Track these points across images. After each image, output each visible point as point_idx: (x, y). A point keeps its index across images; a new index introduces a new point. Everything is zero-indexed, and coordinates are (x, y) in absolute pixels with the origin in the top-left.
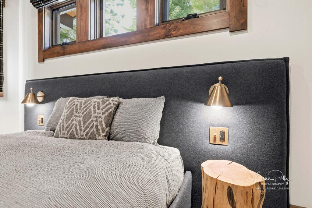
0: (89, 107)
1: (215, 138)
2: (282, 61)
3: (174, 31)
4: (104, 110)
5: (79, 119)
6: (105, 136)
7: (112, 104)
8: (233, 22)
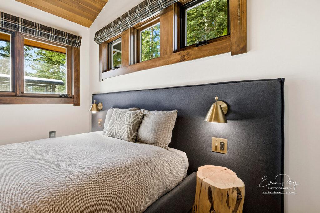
1: (216, 147)
3: (187, 56)
4: (133, 120)
5: (117, 125)
6: (133, 139)
7: (139, 116)
8: (234, 47)
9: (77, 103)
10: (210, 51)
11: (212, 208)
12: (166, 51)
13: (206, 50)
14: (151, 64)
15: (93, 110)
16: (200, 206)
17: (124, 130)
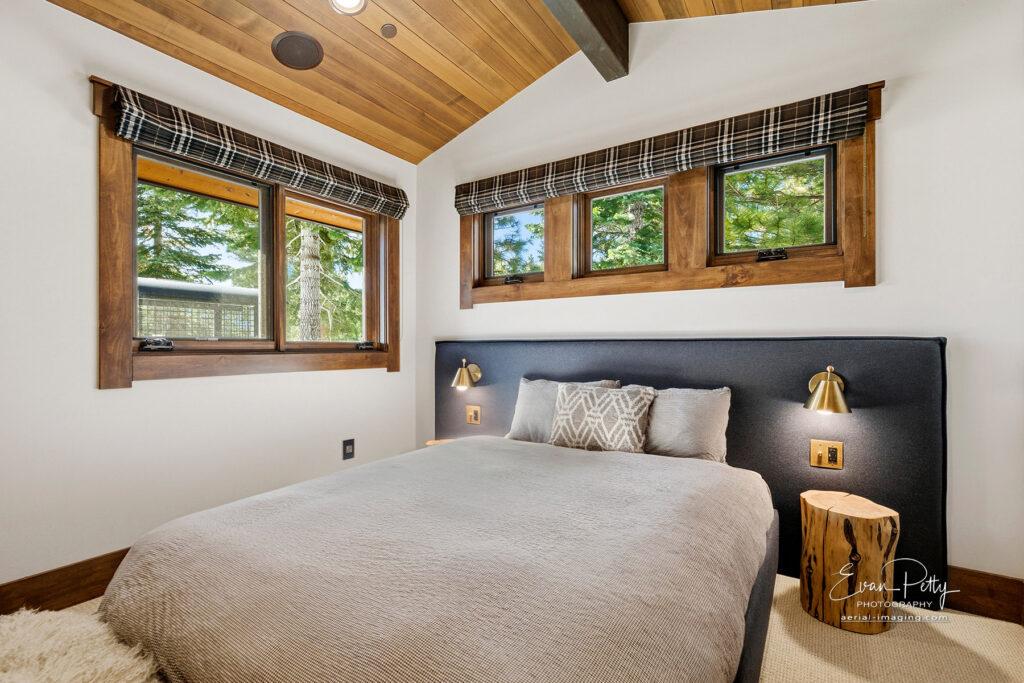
0: (610, 402)
1: (820, 458)
2: (934, 342)
3: (742, 277)
4: (636, 409)
5: (597, 421)
6: (642, 447)
7: (645, 400)
8: (851, 273)
9: (393, 366)
10: (797, 275)
11: (854, 551)
12: (685, 258)
13: (788, 271)
14: (645, 283)
15: (463, 384)
16: (828, 553)
17: (620, 432)
